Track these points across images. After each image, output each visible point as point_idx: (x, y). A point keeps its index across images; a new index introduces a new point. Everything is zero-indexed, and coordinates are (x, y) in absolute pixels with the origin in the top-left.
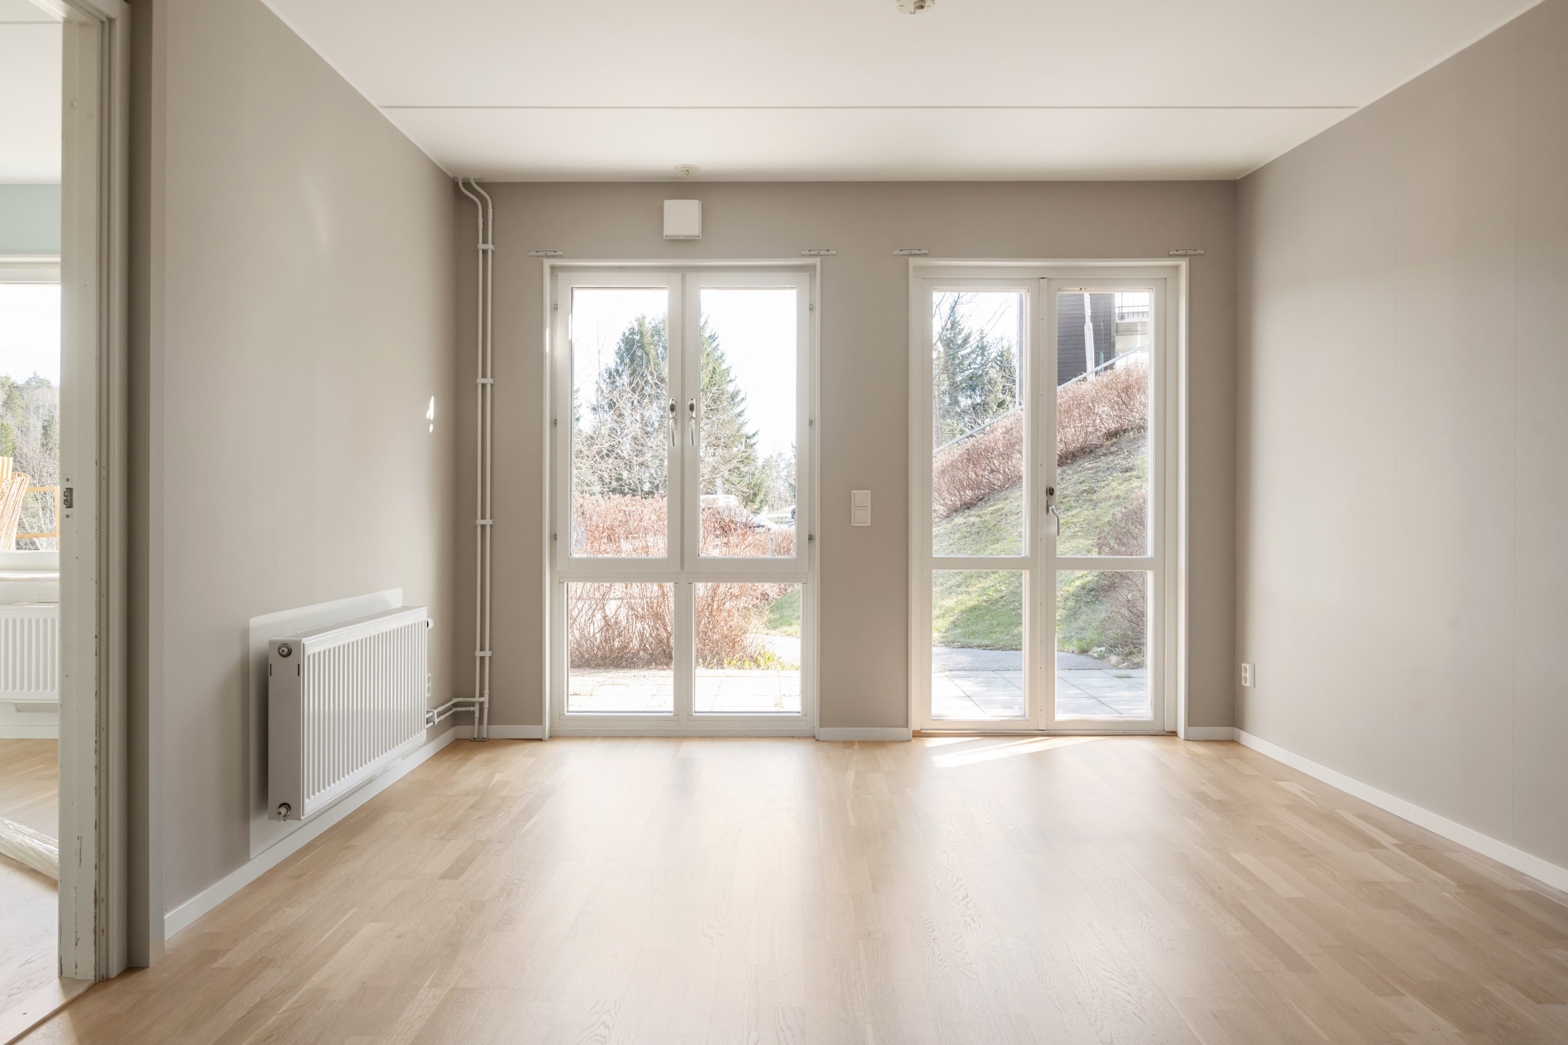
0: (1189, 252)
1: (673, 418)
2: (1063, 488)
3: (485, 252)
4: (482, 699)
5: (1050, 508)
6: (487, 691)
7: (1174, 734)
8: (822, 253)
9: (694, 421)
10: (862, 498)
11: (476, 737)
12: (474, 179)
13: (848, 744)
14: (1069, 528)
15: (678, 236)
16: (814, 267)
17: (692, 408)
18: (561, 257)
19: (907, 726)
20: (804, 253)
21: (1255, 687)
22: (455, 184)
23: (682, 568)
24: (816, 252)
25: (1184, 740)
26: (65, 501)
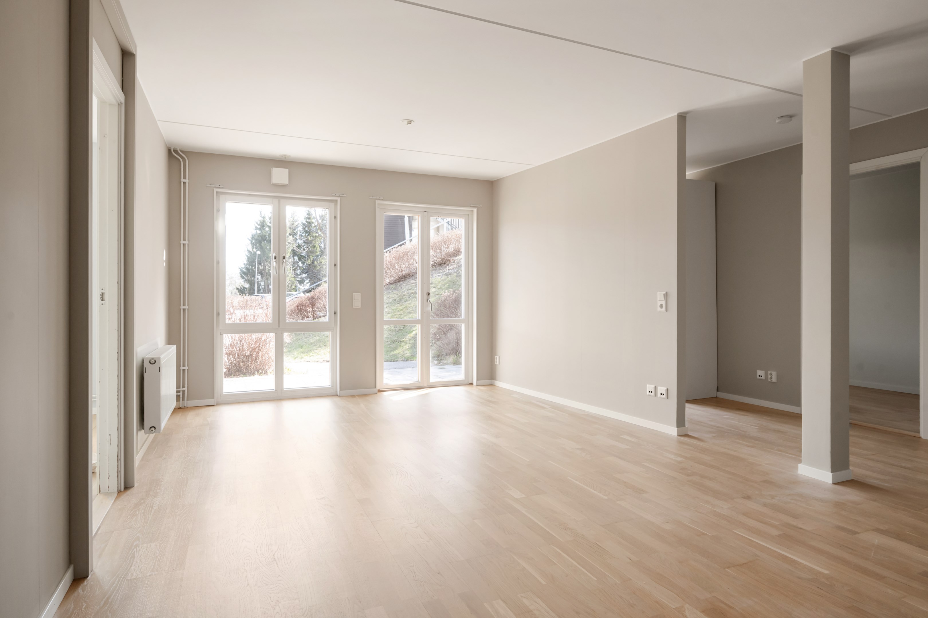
0: (477, 206)
1: (275, 262)
2: (403, 292)
3: (184, 183)
4: (184, 389)
5: (428, 300)
6: (186, 385)
7: (472, 384)
8: (340, 195)
9: (285, 263)
10: (357, 296)
11: (181, 406)
12: (179, 149)
13: (353, 396)
14: (407, 309)
15: (278, 184)
16: (336, 201)
17: (284, 258)
18: (223, 188)
19: (375, 387)
20: (333, 195)
21: (500, 364)
22: (169, 151)
23: (279, 326)
24: (338, 195)
25: (477, 385)
26: (101, 298)
